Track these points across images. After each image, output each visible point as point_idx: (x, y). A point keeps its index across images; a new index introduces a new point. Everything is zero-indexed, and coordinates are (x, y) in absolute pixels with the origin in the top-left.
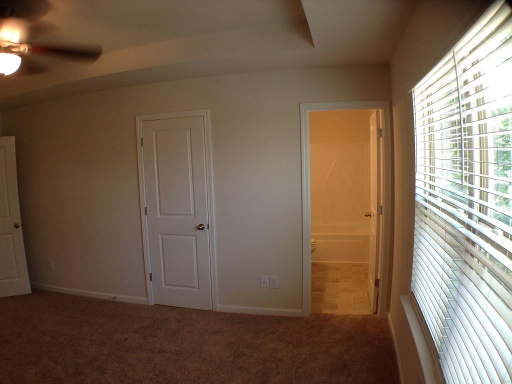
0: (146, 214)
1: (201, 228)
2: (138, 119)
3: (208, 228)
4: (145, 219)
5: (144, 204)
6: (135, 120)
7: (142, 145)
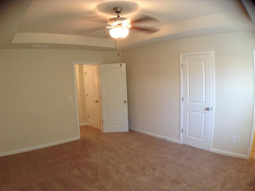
0: (183, 100)
1: (207, 109)
2: (180, 56)
3: (211, 110)
4: (182, 103)
5: (182, 96)
6: (179, 56)
7: (182, 68)
